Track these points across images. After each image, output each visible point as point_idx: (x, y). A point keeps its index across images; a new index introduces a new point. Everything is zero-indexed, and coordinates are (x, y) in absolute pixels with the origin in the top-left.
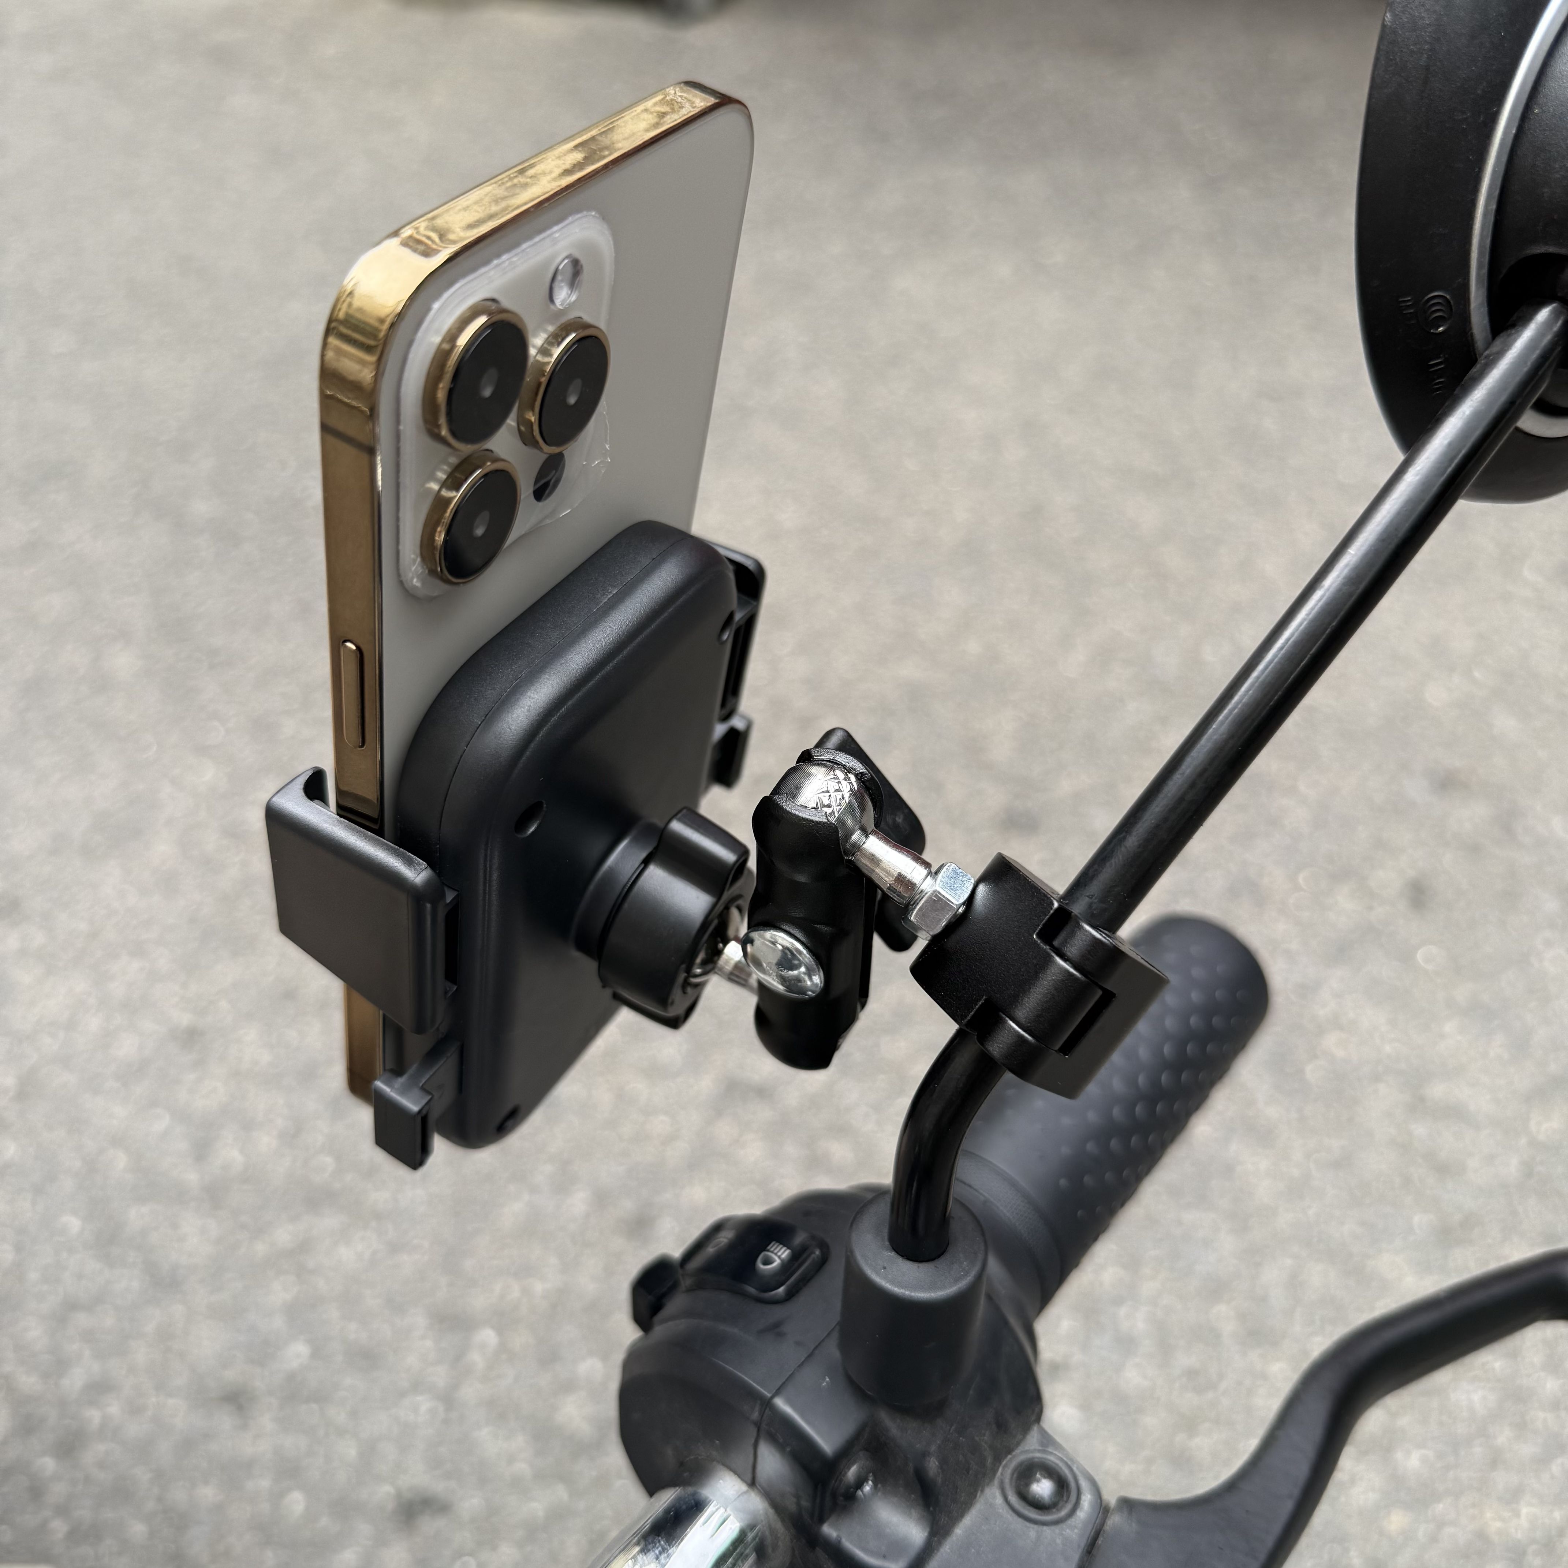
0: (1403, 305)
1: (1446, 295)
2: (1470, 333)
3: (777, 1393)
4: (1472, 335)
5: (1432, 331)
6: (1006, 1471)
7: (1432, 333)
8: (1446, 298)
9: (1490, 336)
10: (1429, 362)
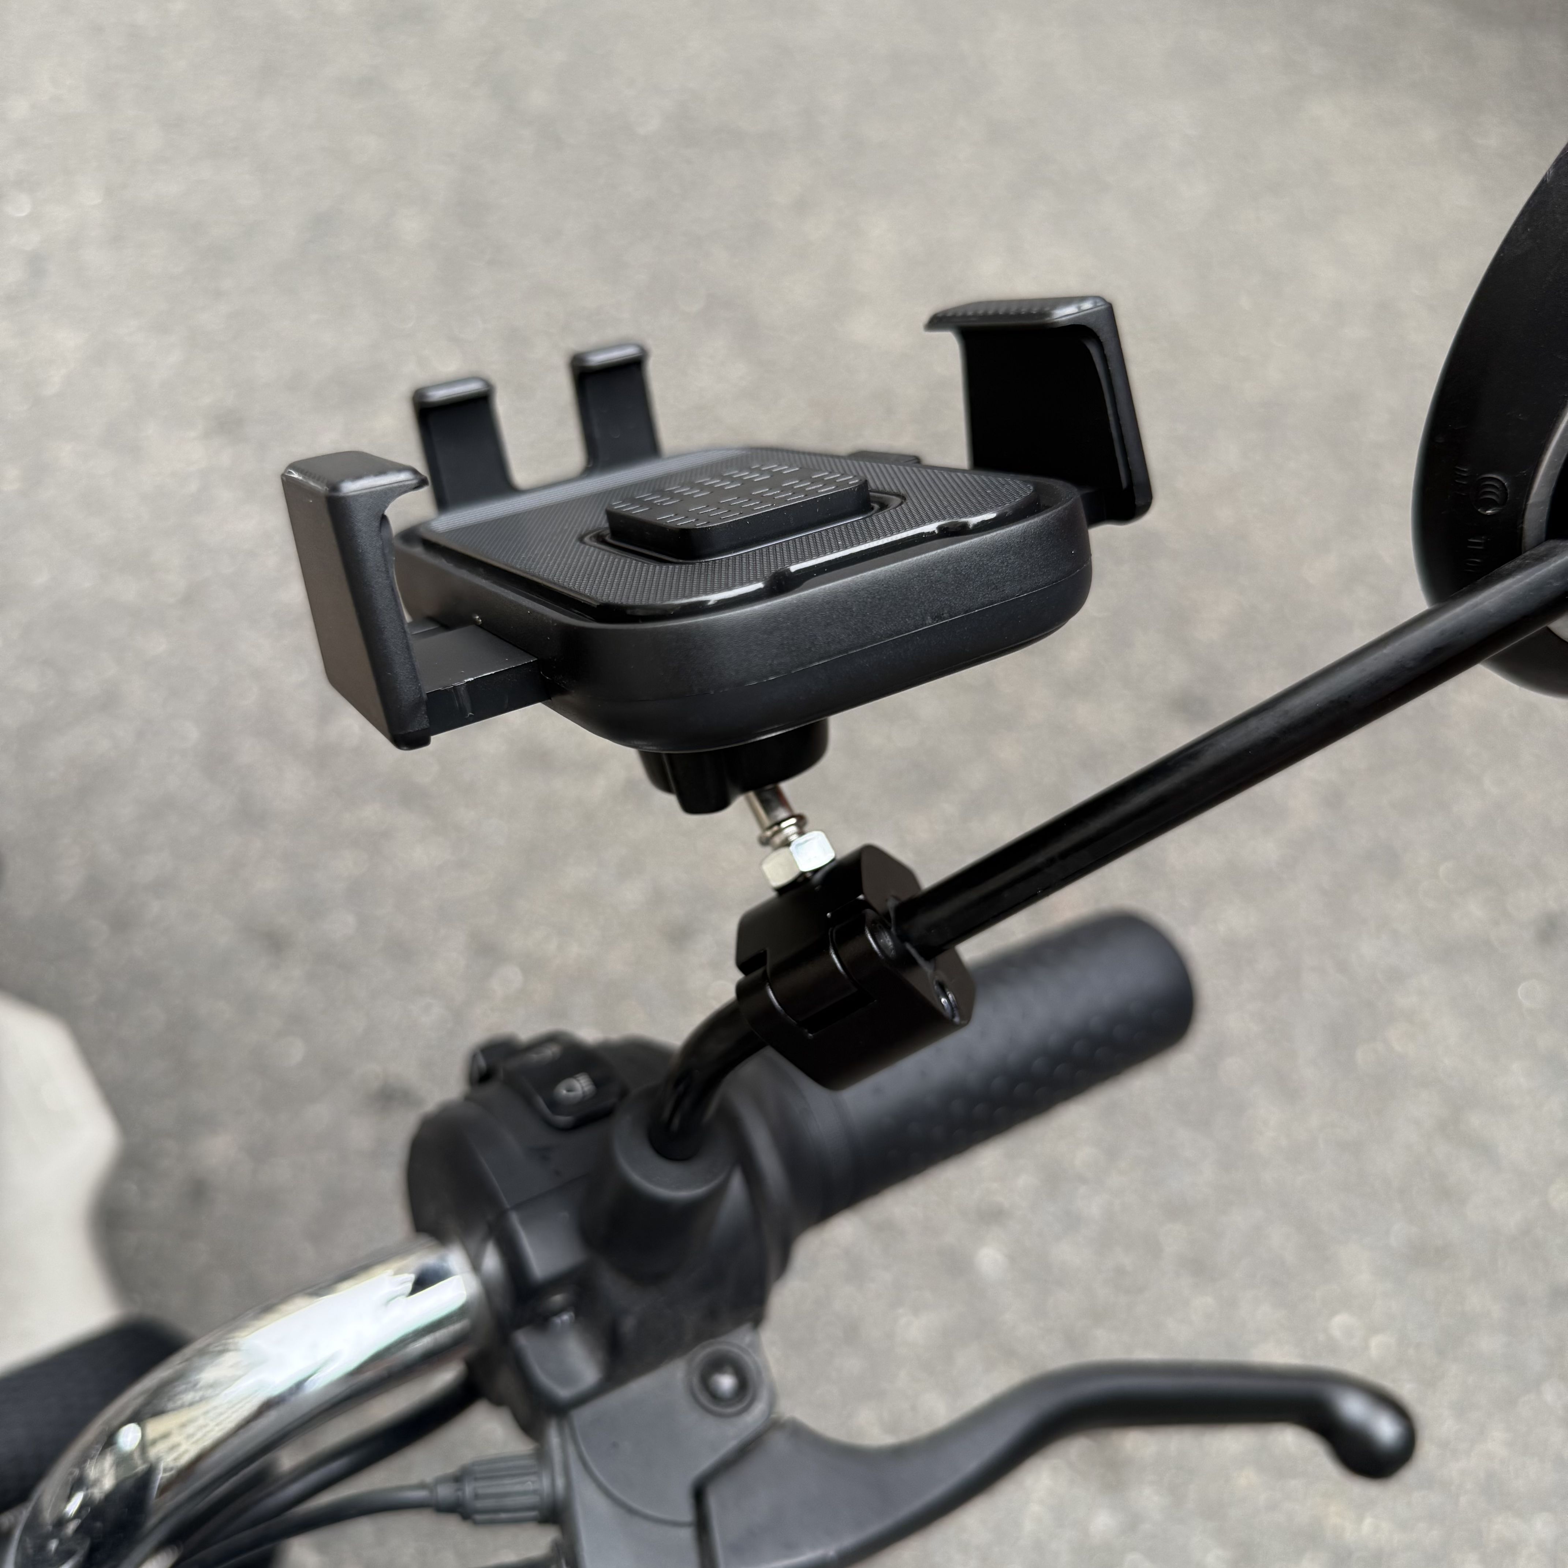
0: (1458, 473)
1: (1504, 482)
2: (1520, 526)
3: (517, 1207)
4: (1522, 528)
5: (1479, 510)
6: (703, 1353)
7: (1479, 512)
8: (1504, 484)
9: (1544, 536)
10: (1470, 539)
